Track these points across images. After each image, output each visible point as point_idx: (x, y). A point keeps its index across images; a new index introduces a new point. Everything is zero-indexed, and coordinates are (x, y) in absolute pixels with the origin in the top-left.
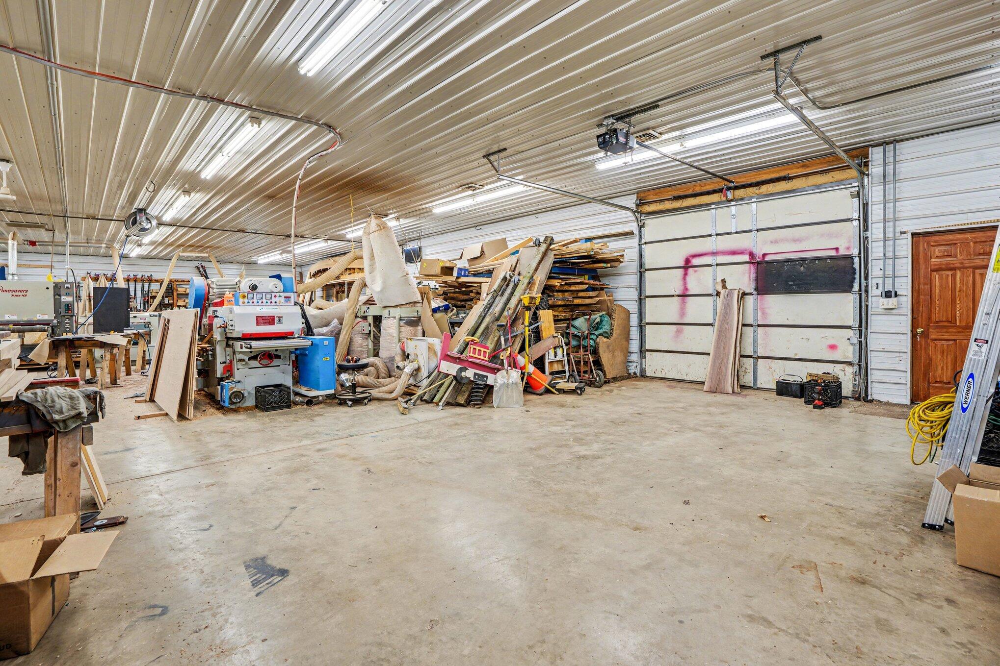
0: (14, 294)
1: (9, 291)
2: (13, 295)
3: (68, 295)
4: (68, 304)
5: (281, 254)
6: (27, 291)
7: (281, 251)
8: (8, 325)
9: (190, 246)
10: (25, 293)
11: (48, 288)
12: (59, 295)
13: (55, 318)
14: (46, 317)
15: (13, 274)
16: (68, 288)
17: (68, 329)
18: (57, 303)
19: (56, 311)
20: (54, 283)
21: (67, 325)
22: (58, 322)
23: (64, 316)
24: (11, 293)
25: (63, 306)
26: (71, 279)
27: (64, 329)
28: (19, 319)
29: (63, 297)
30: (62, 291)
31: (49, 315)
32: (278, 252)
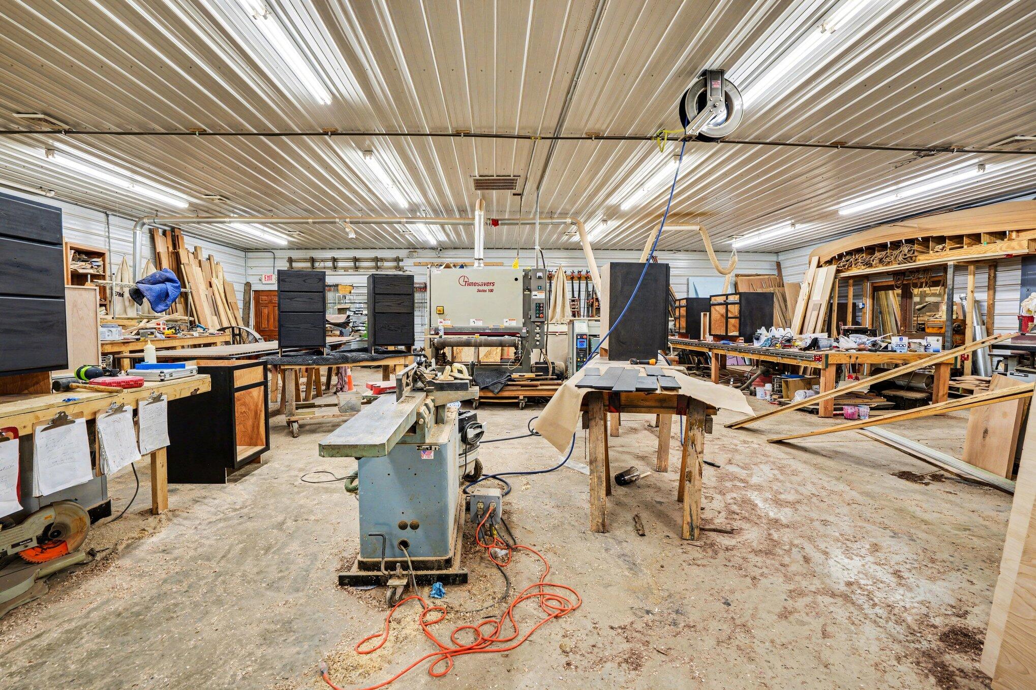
0: (481, 288)
1: (475, 284)
2: (479, 291)
3: (539, 288)
4: (540, 304)
5: (793, 225)
6: (493, 284)
7: (793, 221)
8: (473, 334)
9: (675, 215)
10: (491, 287)
11: (516, 279)
12: (530, 290)
13: (524, 324)
14: (513, 324)
15: (480, 259)
16: (540, 278)
17: (538, 343)
18: (527, 300)
19: (526, 315)
20: (524, 270)
21: (538, 335)
22: (528, 332)
23: (534, 322)
24: (477, 288)
25: (533, 306)
26: (541, 266)
27: (533, 343)
28: (486, 325)
29: (534, 293)
30: (534, 284)
31: (516, 322)
32: (789, 222)
